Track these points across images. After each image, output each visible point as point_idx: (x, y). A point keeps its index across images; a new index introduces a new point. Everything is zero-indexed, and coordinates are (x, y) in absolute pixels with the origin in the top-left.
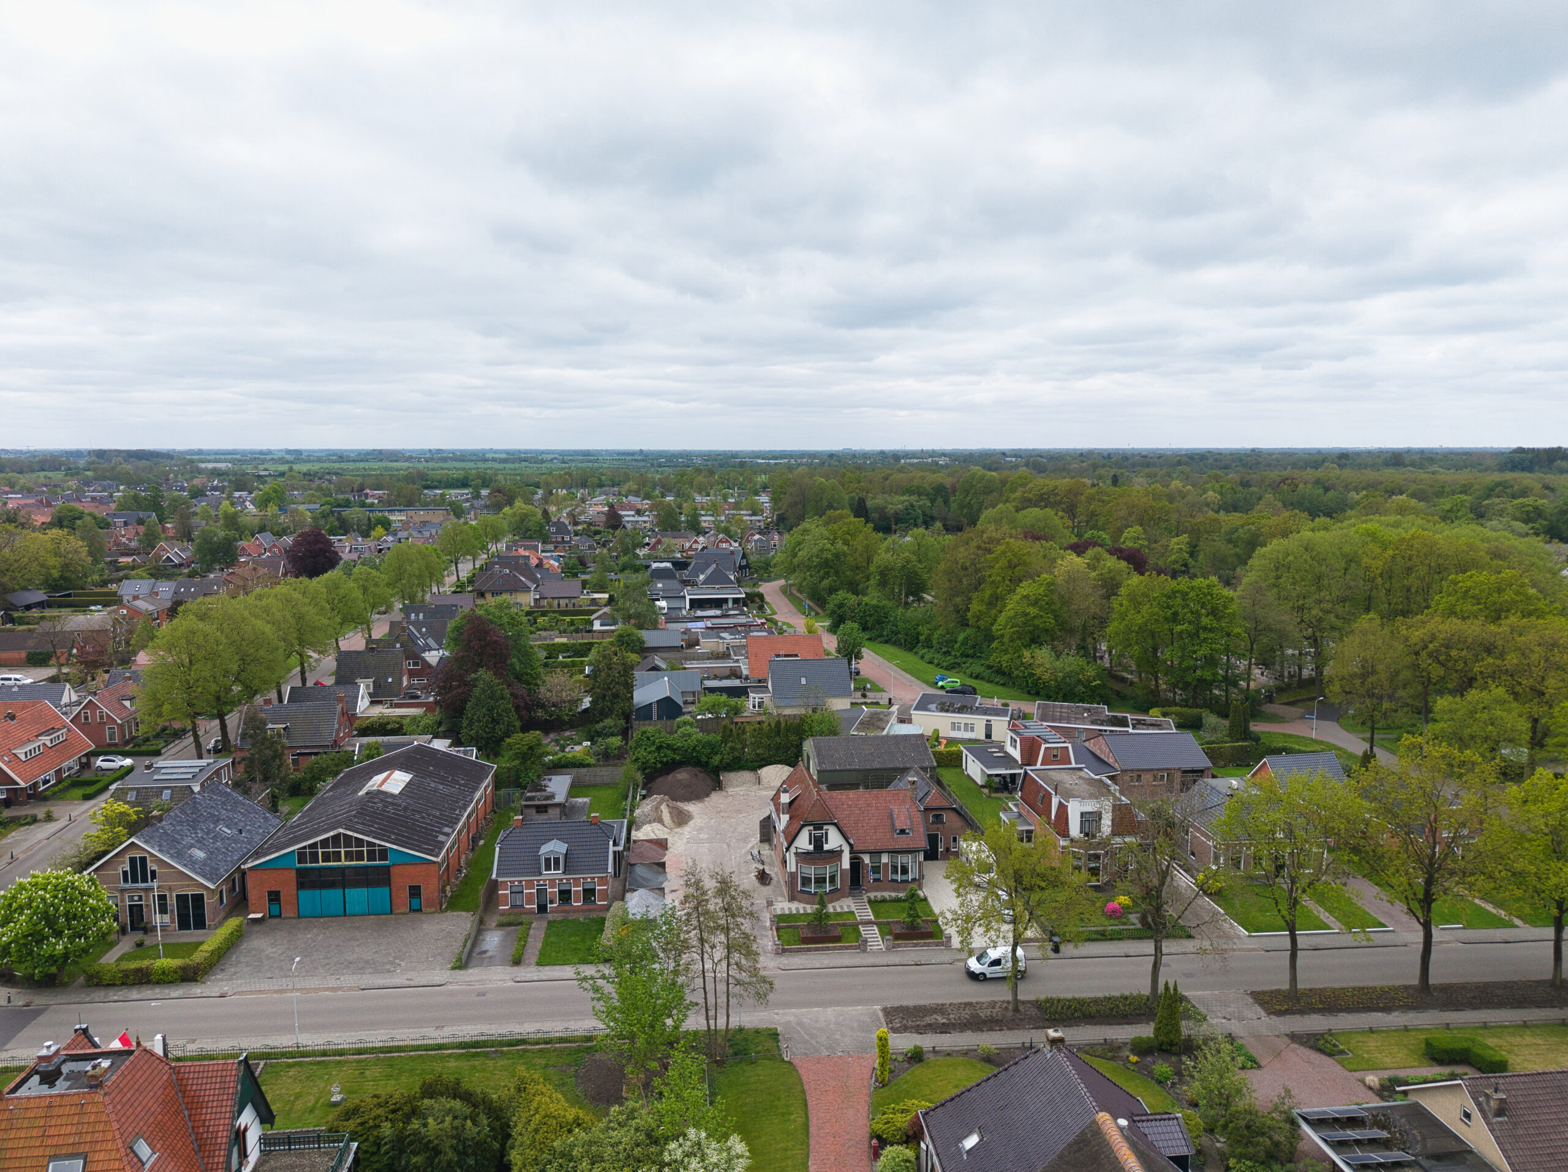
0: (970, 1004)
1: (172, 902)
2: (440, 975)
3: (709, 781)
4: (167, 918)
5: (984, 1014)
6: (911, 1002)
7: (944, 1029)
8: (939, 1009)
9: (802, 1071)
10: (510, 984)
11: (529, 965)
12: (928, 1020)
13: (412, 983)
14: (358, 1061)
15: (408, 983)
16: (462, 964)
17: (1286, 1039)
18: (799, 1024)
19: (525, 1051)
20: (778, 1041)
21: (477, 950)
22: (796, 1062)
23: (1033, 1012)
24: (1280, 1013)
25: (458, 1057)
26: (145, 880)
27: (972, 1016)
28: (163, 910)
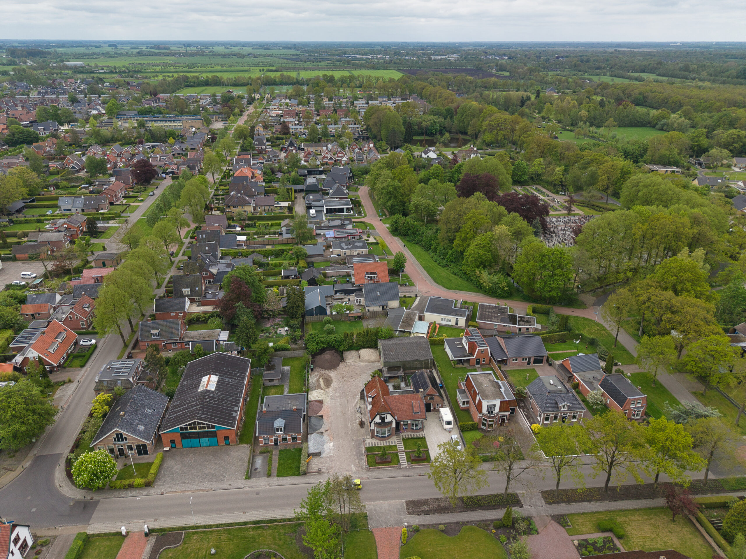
0: (437, 499)
1: (134, 447)
2: (241, 483)
3: (339, 357)
4: (133, 452)
5: (443, 504)
6: (416, 498)
7: (427, 513)
8: (425, 502)
9: (376, 536)
10: (268, 487)
11: (274, 476)
12: (422, 508)
13: (232, 487)
14: (218, 531)
15: (230, 487)
16: (248, 477)
17: (550, 518)
18: (375, 510)
19: (277, 525)
20: (367, 520)
21: (254, 468)
22: (374, 531)
23: (460, 503)
24: (550, 503)
25: (253, 528)
26: (123, 440)
27: (439, 506)
28: (131, 449)
